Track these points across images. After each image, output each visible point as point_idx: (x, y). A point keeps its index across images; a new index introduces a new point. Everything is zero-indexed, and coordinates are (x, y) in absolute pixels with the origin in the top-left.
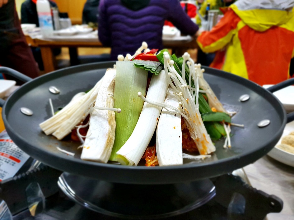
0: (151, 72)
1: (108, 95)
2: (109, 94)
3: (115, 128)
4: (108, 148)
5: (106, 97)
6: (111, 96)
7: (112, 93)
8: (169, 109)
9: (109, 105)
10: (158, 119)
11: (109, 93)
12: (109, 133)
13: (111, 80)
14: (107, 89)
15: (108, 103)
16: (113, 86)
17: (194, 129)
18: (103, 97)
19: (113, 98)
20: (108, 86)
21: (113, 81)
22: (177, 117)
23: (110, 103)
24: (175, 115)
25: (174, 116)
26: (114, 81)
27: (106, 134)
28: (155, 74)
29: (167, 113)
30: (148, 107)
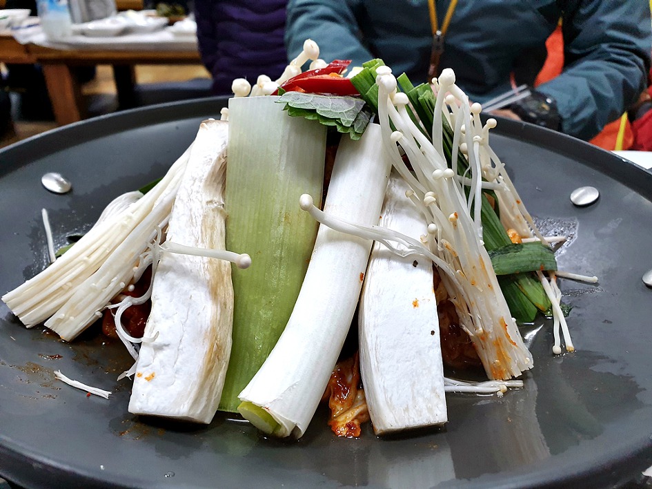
0: (339, 129)
1: (208, 203)
2: (211, 202)
3: (232, 307)
4: (213, 376)
5: (201, 212)
6: (216, 208)
7: (218, 198)
8: (394, 244)
9: (211, 237)
10: (363, 277)
11: (209, 199)
12: (213, 329)
13: (215, 157)
14: (202, 184)
15: (209, 231)
16: (222, 176)
17: (475, 306)
18: (191, 210)
19: (221, 211)
20: (206, 175)
21: (219, 159)
22: (422, 268)
23: (213, 228)
24: (415, 264)
25: (411, 266)
26: (223, 160)
27: (204, 332)
28: (352, 136)
29: (391, 255)
30: (331, 239)
